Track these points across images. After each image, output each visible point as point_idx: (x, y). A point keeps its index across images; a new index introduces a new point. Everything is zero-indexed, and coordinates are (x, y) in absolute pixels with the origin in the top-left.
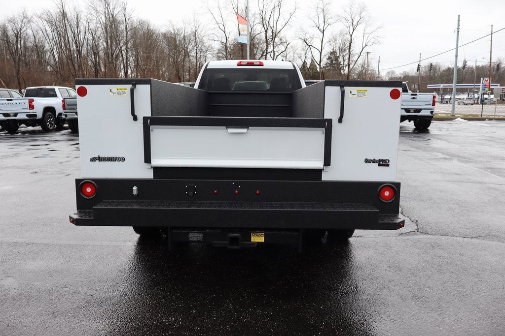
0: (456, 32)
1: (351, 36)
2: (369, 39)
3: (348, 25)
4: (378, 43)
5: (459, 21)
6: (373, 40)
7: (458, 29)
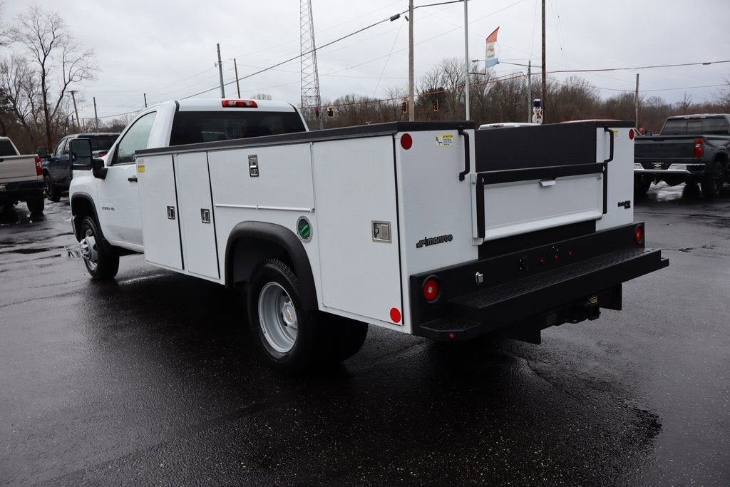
0: (218, 66)
1: (43, 65)
2: (74, 70)
3: (34, 47)
4: (90, 77)
5: (219, 51)
6: (80, 72)
7: (220, 62)
